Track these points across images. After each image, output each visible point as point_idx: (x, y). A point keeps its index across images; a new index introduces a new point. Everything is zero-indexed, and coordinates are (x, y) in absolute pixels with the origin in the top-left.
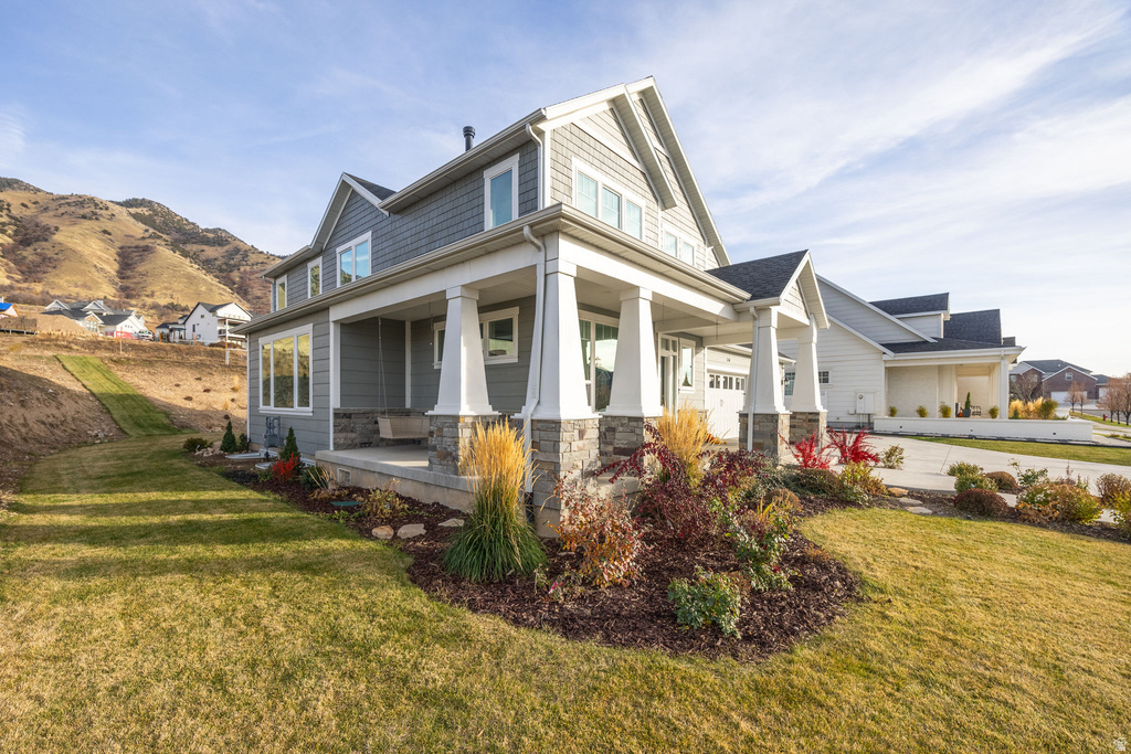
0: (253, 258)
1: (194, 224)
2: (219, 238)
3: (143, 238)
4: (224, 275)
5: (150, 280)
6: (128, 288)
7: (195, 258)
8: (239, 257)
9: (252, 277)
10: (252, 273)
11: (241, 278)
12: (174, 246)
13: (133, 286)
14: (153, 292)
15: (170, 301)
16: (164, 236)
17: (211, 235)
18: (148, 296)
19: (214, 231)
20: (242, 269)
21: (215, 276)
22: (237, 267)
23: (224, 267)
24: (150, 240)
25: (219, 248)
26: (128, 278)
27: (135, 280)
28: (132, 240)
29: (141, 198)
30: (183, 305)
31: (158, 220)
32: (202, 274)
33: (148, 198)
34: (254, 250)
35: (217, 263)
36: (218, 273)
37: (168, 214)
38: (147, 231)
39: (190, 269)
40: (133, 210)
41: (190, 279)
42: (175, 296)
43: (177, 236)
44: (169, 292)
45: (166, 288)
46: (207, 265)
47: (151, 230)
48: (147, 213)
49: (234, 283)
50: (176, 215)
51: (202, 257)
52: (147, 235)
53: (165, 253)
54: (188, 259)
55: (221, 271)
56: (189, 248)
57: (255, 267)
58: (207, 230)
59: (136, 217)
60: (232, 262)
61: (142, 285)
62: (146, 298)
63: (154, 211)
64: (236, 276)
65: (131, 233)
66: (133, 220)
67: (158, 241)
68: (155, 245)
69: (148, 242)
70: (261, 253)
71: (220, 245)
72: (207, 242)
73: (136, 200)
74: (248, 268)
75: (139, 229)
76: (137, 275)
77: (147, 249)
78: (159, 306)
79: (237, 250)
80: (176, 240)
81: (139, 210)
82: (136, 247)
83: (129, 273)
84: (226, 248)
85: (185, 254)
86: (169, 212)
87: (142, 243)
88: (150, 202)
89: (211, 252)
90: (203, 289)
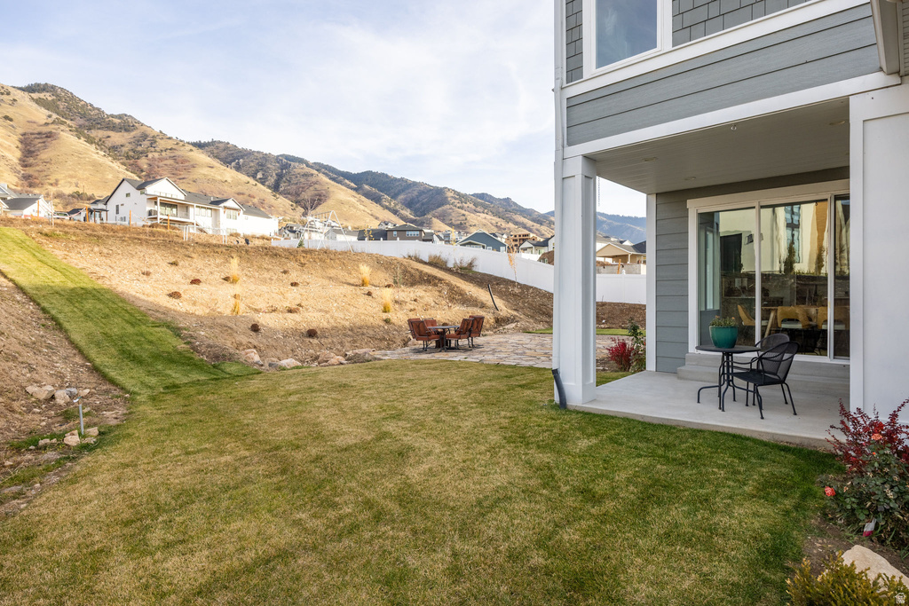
0: (161, 144)
1: (99, 109)
2: (126, 124)
3: (47, 124)
4: (132, 161)
5: (53, 167)
6: (30, 176)
7: (100, 144)
8: (146, 143)
9: (161, 164)
10: (161, 160)
11: (150, 165)
12: (79, 132)
13: (36, 174)
14: (57, 181)
15: (76, 189)
16: (68, 122)
17: (117, 121)
18: (51, 184)
19: (120, 117)
20: (150, 155)
21: (123, 164)
22: (144, 153)
23: (131, 153)
24: (53, 126)
25: (126, 134)
26: (30, 166)
27: (38, 168)
28: (35, 126)
29: (43, 83)
30: (89, 193)
31: (62, 105)
32: (108, 161)
33: (51, 83)
34: (162, 135)
35: (124, 149)
36: (124, 160)
37: (71, 99)
38: (50, 116)
39: (96, 156)
40: (35, 95)
41: (96, 166)
42: (81, 184)
43: (82, 122)
44: (74, 180)
45: (71, 176)
46: (113, 151)
47: (55, 116)
48: (50, 99)
49: (142, 171)
50: (80, 100)
51: (109, 143)
52: (50, 120)
53: (69, 140)
54: (94, 146)
55: (128, 157)
56: (95, 133)
57: (164, 154)
58: (112, 116)
59: (39, 102)
60: (139, 149)
61: (45, 173)
62: (50, 187)
63: (57, 96)
64: (143, 162)
65: (34, 119)
66: (35, 105)
67: (62, 127)
68: (59, 131)
69: (51, 128)
70: (170, 138)
71: (126, 130)
72: (111, 127)
73: (39, 85)
74: (156, 155)
75: (41, 115)
76: (40, 163)
77: (50, 135)
78: (64, 195)
79: (144, 136)
80: (80, 126)
81: (42, 95)
82: (39, 134)
83: (31, 160)
84: (133, 134)
85: (90, 140)
86: (73, 97)
87: (45, 130)
88: (53, 87)
89: (117, 138)
90: (110, 176)
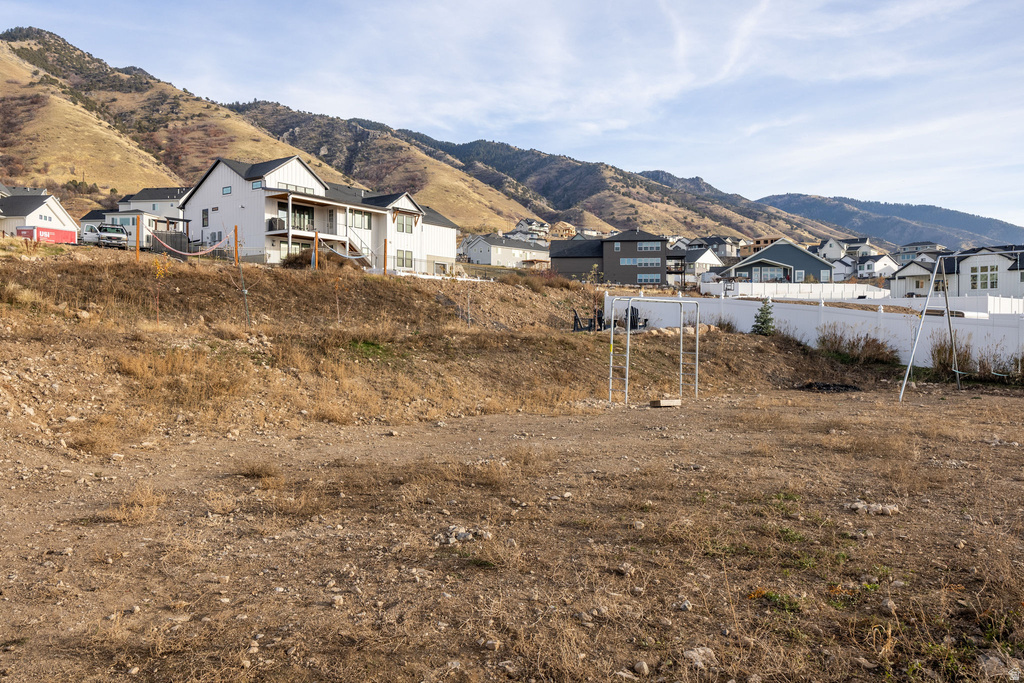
0: (187, 108)
1: (99, 61)
2: (137, 80)
3: (32, 84)
4: (145, 135)
5: (41, 146)
6: (11, 160)
7: (102, 110)
8: (166, 107)
9: (186, 138)
10: (186, 131)
11: (171, 140)
12: (74, 94)
13: (18, 156)
14: (46, 165)
15: (72, 178)
16: (60, 80)
17: (125, 77)
18: (39, 171)
19: (127, 71)
20: (171, 126)
21: (134, 139)
22: (163, 122)
23: (145, 123)
24: (40, 87)
25: (137, 95)
26: (11, 144)
27: (21, 148)
28: (16, 87)
29: (26, 26)
30: (90, 183)
31: (51, 57)
32: (114, 135)
33: (37, 26)
34: (188, 96)
35: (136, 117)
36: (136, 134)
37: (64, 47)
38: (36, 73)
39: (97, 129)
40: (16, 45)
41: (98, 142)
42: (79, 170)
43: (77, 79)
44: (69, 164)
45: (65, 159)
46: (121, 121)
47: (42, 73)
48: (35, 48)
49: (160, 149)
50: (75, 49)
51: (114, 110)
52: (36, 79)
53: (63, 107)
54: (94, 113)
55: (141, 129)
56: (94, 96)
57: (189, 122)
58: (119, 70)
59: (21, 53)
60: (156, 116)
61: (30, 155)
62: (37, 175)
63: (45, 44)
64: (161, 136)
65: (15, 77)
66: (16, 58)
67: (53, 88)
68: (48, 94)
69: (39, 89)
70: (198, 99)
71: (138, 90)
72: (120, 86)
73: (20, 30)
74: (179, 124)
75: (24, 71)
76: (23, 140)
77: (37, 100)
78: (57, 187)
79: (163, 97)
80: (76, 86)
81: (24, 44)
82: (22, 98)
83: (12, 137)
84: (147, 94)
85: (90, 106)
86: (65, 45)
87: (30, 92)
88: (39, 32)
89: (125, 101)
90: (117, 158)
